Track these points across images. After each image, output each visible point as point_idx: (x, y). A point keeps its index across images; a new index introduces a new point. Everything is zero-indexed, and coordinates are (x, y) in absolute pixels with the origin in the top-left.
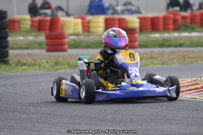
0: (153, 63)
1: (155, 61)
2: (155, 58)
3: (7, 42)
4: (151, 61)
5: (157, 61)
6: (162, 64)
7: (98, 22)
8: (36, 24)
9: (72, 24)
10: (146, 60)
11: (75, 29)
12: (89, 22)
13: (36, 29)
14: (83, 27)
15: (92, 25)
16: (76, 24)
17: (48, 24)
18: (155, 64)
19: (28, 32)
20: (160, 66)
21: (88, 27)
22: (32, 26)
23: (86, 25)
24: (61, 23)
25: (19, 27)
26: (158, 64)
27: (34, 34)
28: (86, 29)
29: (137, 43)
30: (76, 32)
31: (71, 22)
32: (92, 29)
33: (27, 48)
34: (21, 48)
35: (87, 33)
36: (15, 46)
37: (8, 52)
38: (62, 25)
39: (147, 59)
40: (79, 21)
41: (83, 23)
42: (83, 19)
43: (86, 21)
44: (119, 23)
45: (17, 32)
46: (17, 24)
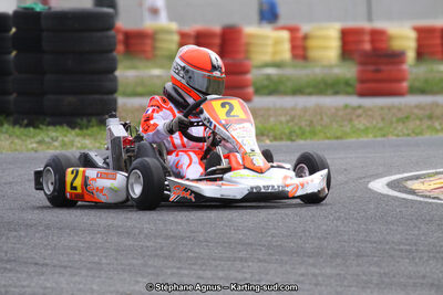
0: (431, 128)
1: (437, 125)
2: (438, 118)
3: (115, 80)
4: (429, 123)
5: (441, 124)
7: (325, 38)
8: (191, 42)
9: (270, 42)
10: (418, 122)
11: (275, 53)
12: (306, 37)
14: (294, 48)
15: (311, 43)
16: (277, 42)
17: (217, 41)
18: (437, 131)
21: (305, 49)
23: (299, 43)
24: (244, 40)
25: (154, 48)
28: (300, 52)
29: (405, 85)
30: (278, 58)
31: (266, 37)
32: (312, 54)
35: (301, 62)
36: (140, 90)
37: (115, 101)
38: (248, 44)
39: (421, 120)
40: (285, 35)
41: (293, 40)
42: (293, 30)
43: (301, 34)
44: (373, 41)
45: (148, 59)
46: (149, 41)
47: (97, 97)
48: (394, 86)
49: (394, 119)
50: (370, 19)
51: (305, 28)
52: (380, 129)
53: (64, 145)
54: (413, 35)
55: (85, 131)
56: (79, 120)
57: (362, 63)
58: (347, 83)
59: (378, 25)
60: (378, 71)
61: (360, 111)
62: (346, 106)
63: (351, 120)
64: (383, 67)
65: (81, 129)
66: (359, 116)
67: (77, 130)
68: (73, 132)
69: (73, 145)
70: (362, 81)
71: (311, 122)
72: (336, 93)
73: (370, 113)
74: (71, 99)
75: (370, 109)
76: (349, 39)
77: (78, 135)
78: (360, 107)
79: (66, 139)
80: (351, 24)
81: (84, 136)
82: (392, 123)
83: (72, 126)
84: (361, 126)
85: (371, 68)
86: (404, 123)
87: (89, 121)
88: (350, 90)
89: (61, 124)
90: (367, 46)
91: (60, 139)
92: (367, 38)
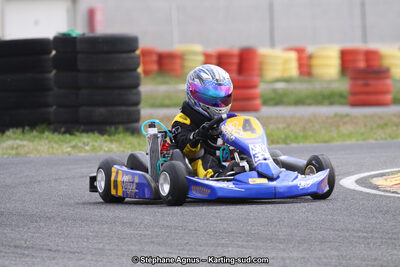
8: (214, 61)
9: (280, 61)
10: (395, 128)
11: (284, 70)
12: (310, 57)
14: (301, 66)
15: (315, 62)
16: (286, 61)
17: (235, 60)
21: (309, 66)
23: (305, 62)
24: (258, 60)
25: (182, 67)
28: (305, 70)
29: (389, 97)
30: (287, 75)
31: (276, 57)
32: (318, 71)
35: (306, 78)
38: (261, 63)
39: (397, 126)
40: (293, 55)
41: (300, 59)
42: (300, 51)
43: (306, 54)
44: (367, 60)
45: (177, 76)
46: (178, 61)
48: (380, 98)
49: (375, 126)
50: (365, 39)
51: (310, 49)
52: (362, 134)
57: (354, 79)
58: (341, 96)
59: (372, 46)
60: (367, 85)
61: (347, 119)
62: (336, 115)
63: (338, 126)
64: (372, 82)
70: (353, 93)
72: (332, 103)
73: (355, 120)
75: (356, 117)
76: (346, 57)
78: (347, 115)
80: (350, 45)
82: (372, 129)
85: (360, 82)
86: (383, 129)
88: (342, 100)
90: (362, 64)
92: (361, 57)
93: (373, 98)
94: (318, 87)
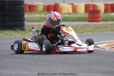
0: (106, 30)
1: (107, 29)
2: (108, 28)
3: (24, 18)
4: (105, 29)
5: (108, 29)
6: (111, 31)
7: (81, 7)
8: (46, 8)
9: (67, 8)
10: (103, 29)
11: (68, 10)
12: (76, 7)
13: (46, 10)
14: (73, 9)
15: (77, 8)
16: (69, 8)
17: (53, 7)
18: (107, 31)
19: (41, 12)
20: (110, 32)
21: (75, 9)
22: (44, 9)
23: (74, 8)
25: (37, 9)
26: (109, 31)
27: (44, 13)
28: (74, 10)
29: (100, 19)
30: (68, 12)
31: (65, 7)
32: (77, 11)
33: (39, 21)
34: (35, 21)
35: (75, 13)
36: (32, 20)
37: (24, 23)
38: (61, 8)
39: (103, 28)
40: (71, 6)
41: (73, 7)
42: (72, 5)
43: (74, 6)
44: (93, 8)
45: (35, 12)
46: (35, 8)
47: (19, 22)
48: (97, 19)
49: (96, 28)
50: (92, 2)
51: (76, 4)
52: (93, 31)
53: (10, 35)
54: (103, 6)
55: (16, 31)
56: (15, 28)
57: (89, 13)
58: (86, 19)
59: (95, 3)
60: (93, 15)
61: (88, 26)
62: (84, 25)
63: (85, 28)
64: (95, 14)
65: (15, 31)
66: (87, 27)
67: (14, 31)
68: (13, 32)
69: (13, 35)
70: (89, 18)
71: (75, 29)
72: (83, 21)
73: (90, 26)
74: (13, 23)
75: (90, 25)
76: (87, 7)
77: (14, 32)
78: (88, 25)
79: (11, 33)
80: (88, 3)
81: (16, 33)
82: (96, 29)
83: (13, 30)
84: (88, 30)
85: (91, 14)
86: (99, 29)
87: (17, 29)
89: (10, 29)
90: (92, 9)
91: (9, 33)
92: (91, 7)
93: (95, 19)
94: (78, 15)
